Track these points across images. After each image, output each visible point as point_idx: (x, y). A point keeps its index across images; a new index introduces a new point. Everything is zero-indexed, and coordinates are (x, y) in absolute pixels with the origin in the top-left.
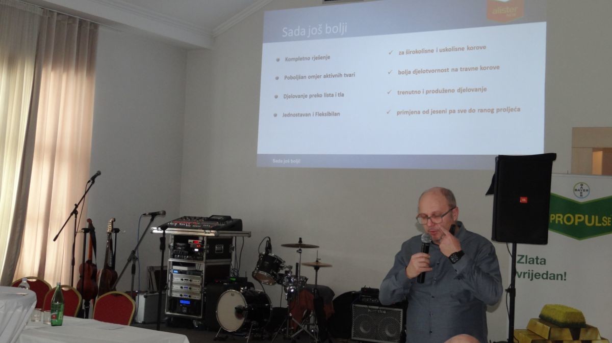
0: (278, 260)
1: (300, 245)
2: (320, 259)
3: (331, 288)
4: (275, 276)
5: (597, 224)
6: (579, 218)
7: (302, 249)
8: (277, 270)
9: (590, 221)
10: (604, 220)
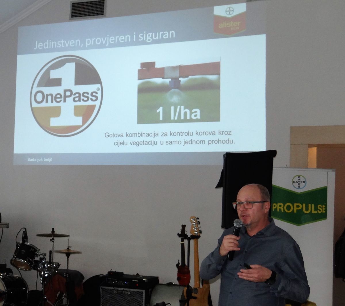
0: (33, 248)
1: (53, 235)
2: (71, 247)
3: (81, 272)
4: (31, 262)
5: (313, 212)
6: (298, 206)
7: (54, 238)
8: (33, 258)
9: (307, 209)
10: (319, 208)
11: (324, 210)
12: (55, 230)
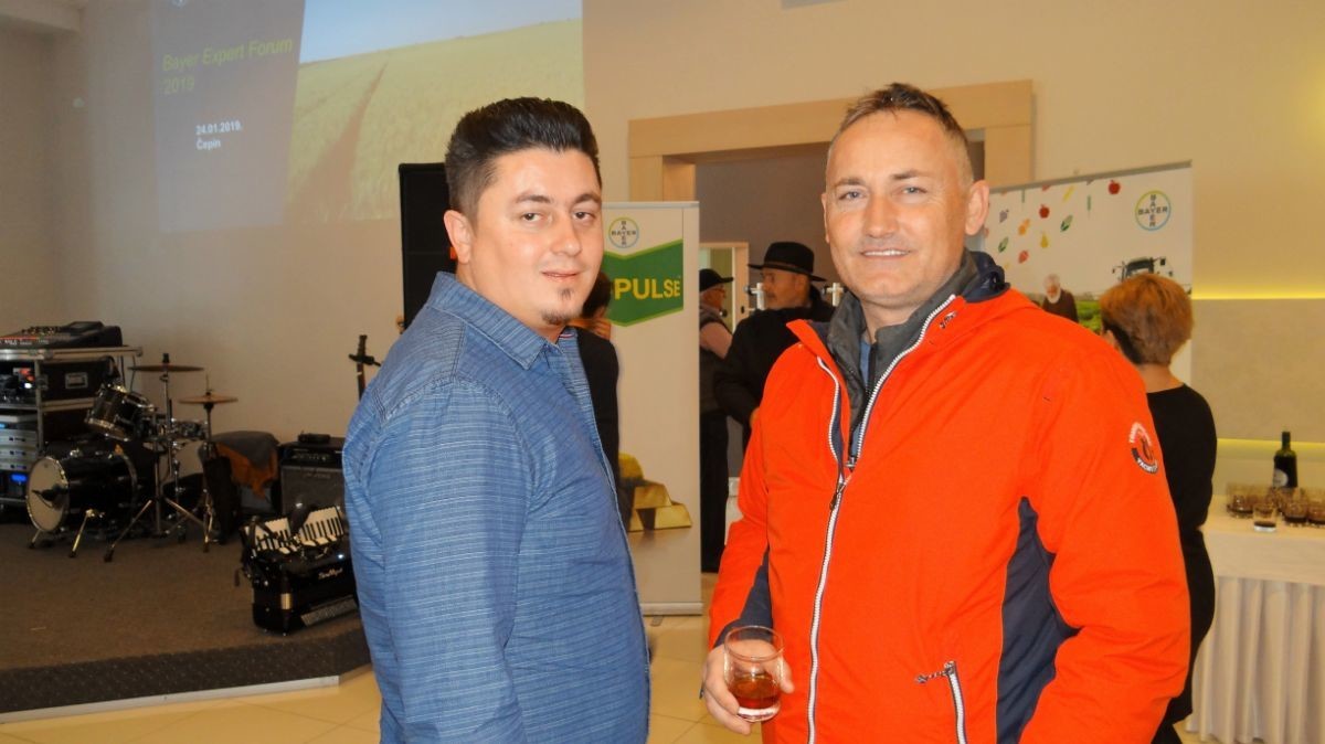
1: (166, 368)
5: (655, 296)
9: (641, 291)
10: (667, 287)
12: (170, 358)
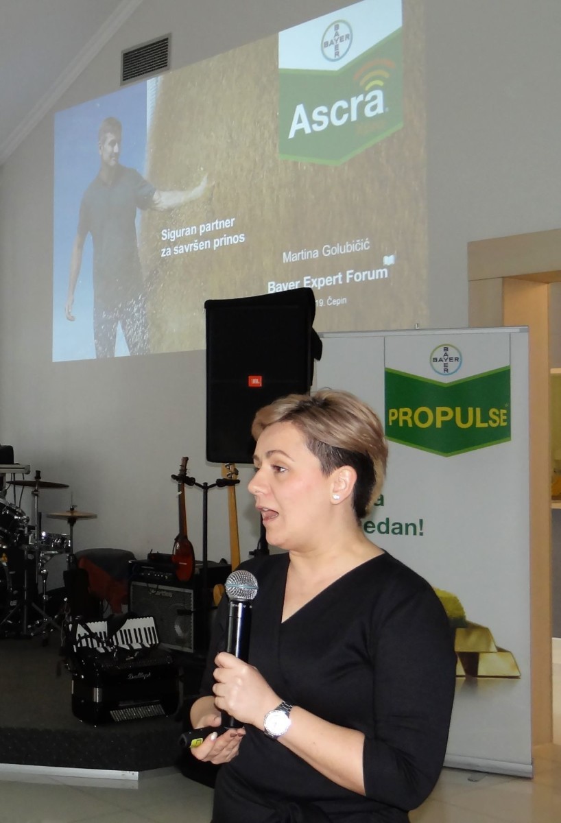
6: (444, 414)
10: (492, 416)
11: (504, 421)
